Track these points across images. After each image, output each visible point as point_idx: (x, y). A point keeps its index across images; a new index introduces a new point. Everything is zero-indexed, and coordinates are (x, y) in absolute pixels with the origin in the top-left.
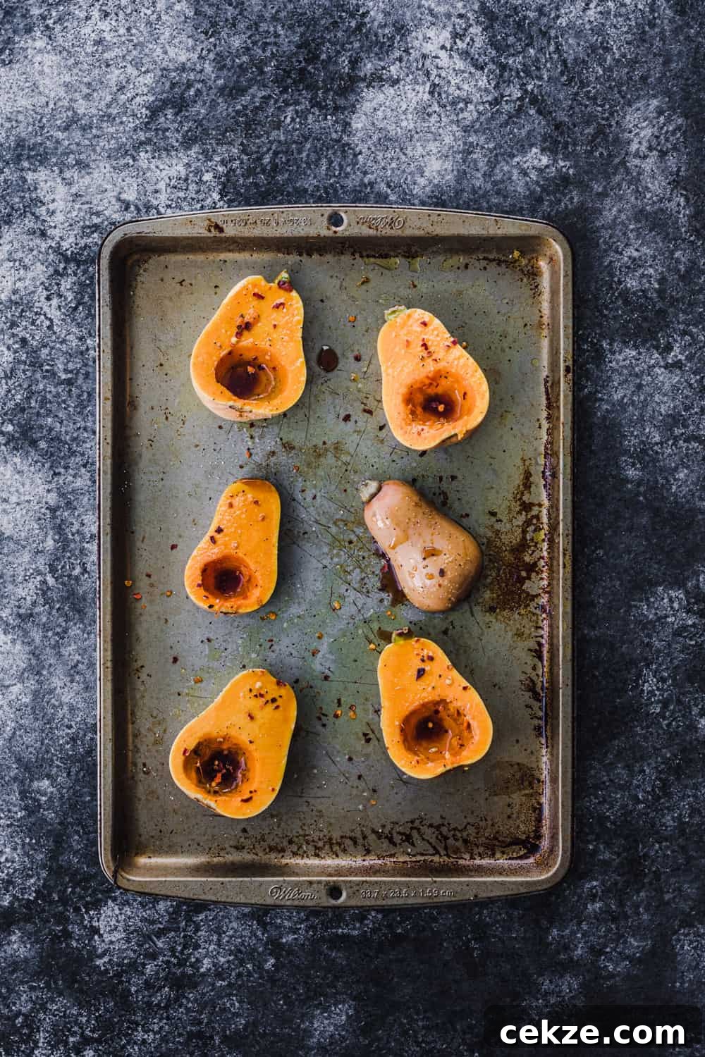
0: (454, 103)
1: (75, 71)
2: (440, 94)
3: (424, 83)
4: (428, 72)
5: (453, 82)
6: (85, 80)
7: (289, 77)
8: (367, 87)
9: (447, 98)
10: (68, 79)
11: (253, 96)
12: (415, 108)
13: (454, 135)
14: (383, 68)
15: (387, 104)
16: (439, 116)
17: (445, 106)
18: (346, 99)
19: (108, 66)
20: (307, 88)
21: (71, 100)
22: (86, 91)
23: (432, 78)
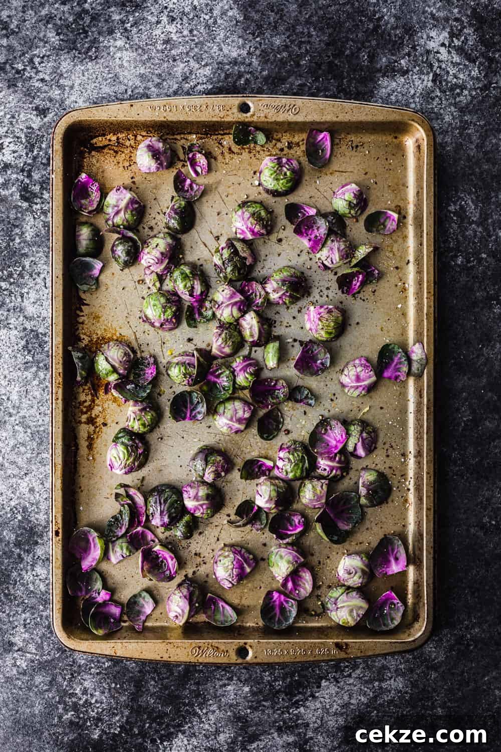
0: (452, 89)
1: (148, 65)
2: (440, 82)
3: (428, 73)
4: (431, 64)
5: (451, 73)
6: (156, 72)
7: (320, 68)
8: (383, 77)
9: (447, 85)
10: (142, 71)
11: (292, 84)
12: (421, 94)
13: (452, 115)
14: (396, 61)
15: (399, 90)
16: (441, 99)
17: (445, 92)
18: (366, 86)
19: (175, 60)
20: (334, 77)
21: (145, 88)
22: (157, 80)
23: (435, 69)
